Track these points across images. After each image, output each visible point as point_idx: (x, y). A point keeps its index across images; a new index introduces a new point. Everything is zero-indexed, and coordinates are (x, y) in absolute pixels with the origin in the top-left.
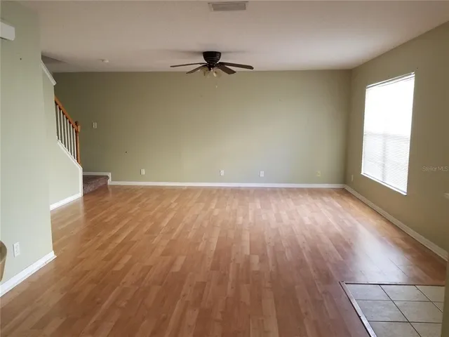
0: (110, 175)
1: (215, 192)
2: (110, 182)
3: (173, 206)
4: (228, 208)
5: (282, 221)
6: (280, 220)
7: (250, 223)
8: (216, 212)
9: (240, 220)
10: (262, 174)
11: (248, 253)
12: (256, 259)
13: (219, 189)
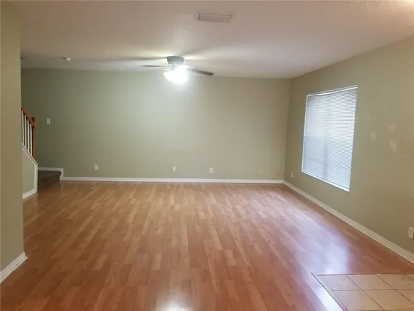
0: (62, 170)
1: (168, 187)
2: (62, 178)
3: (133, 202)
4: (186, 204)
5: (241, 217)
6: (239, 216)
7: (212, 218)
8: (177, 207)
9: (202, 215)
10: (211, 170)
11: (220, 248)
12: (229, 254)
13: (172, 185)
